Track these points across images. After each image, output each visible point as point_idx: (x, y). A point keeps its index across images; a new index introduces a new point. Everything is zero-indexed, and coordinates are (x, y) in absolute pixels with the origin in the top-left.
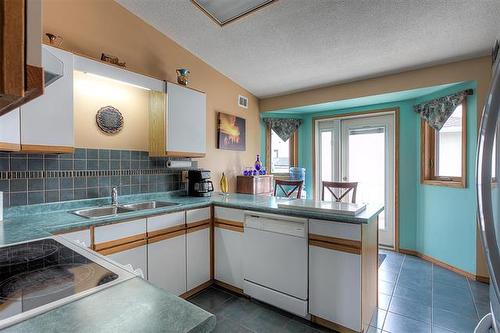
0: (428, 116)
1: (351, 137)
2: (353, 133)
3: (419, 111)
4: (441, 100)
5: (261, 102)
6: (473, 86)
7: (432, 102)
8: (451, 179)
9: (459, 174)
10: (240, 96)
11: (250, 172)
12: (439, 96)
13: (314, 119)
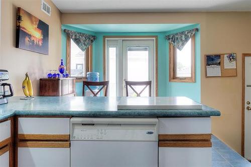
0: (174, 42)
1: (129, 52)
2: (130, 50)
3: (169, 39)
4: (182, 33)
5: (63, 15)
6: (198, 27)
7: (177, 34)
8: (185, 78)
9: (190, 75)
10: (43, 1)
11: (55, 75)
12: (181, 31)
13: (105, 37)
